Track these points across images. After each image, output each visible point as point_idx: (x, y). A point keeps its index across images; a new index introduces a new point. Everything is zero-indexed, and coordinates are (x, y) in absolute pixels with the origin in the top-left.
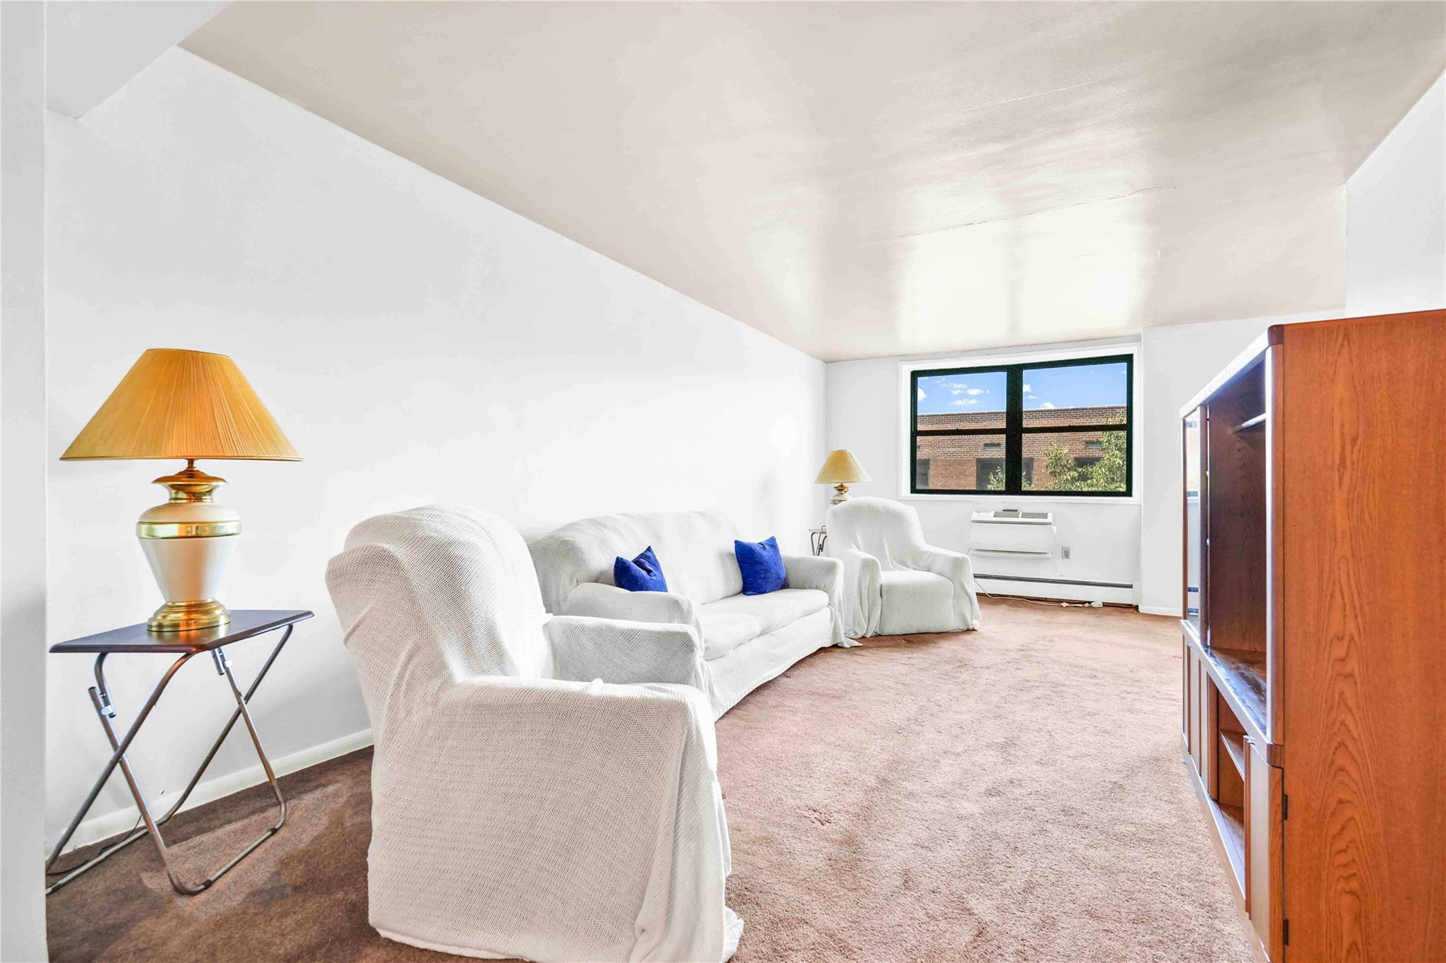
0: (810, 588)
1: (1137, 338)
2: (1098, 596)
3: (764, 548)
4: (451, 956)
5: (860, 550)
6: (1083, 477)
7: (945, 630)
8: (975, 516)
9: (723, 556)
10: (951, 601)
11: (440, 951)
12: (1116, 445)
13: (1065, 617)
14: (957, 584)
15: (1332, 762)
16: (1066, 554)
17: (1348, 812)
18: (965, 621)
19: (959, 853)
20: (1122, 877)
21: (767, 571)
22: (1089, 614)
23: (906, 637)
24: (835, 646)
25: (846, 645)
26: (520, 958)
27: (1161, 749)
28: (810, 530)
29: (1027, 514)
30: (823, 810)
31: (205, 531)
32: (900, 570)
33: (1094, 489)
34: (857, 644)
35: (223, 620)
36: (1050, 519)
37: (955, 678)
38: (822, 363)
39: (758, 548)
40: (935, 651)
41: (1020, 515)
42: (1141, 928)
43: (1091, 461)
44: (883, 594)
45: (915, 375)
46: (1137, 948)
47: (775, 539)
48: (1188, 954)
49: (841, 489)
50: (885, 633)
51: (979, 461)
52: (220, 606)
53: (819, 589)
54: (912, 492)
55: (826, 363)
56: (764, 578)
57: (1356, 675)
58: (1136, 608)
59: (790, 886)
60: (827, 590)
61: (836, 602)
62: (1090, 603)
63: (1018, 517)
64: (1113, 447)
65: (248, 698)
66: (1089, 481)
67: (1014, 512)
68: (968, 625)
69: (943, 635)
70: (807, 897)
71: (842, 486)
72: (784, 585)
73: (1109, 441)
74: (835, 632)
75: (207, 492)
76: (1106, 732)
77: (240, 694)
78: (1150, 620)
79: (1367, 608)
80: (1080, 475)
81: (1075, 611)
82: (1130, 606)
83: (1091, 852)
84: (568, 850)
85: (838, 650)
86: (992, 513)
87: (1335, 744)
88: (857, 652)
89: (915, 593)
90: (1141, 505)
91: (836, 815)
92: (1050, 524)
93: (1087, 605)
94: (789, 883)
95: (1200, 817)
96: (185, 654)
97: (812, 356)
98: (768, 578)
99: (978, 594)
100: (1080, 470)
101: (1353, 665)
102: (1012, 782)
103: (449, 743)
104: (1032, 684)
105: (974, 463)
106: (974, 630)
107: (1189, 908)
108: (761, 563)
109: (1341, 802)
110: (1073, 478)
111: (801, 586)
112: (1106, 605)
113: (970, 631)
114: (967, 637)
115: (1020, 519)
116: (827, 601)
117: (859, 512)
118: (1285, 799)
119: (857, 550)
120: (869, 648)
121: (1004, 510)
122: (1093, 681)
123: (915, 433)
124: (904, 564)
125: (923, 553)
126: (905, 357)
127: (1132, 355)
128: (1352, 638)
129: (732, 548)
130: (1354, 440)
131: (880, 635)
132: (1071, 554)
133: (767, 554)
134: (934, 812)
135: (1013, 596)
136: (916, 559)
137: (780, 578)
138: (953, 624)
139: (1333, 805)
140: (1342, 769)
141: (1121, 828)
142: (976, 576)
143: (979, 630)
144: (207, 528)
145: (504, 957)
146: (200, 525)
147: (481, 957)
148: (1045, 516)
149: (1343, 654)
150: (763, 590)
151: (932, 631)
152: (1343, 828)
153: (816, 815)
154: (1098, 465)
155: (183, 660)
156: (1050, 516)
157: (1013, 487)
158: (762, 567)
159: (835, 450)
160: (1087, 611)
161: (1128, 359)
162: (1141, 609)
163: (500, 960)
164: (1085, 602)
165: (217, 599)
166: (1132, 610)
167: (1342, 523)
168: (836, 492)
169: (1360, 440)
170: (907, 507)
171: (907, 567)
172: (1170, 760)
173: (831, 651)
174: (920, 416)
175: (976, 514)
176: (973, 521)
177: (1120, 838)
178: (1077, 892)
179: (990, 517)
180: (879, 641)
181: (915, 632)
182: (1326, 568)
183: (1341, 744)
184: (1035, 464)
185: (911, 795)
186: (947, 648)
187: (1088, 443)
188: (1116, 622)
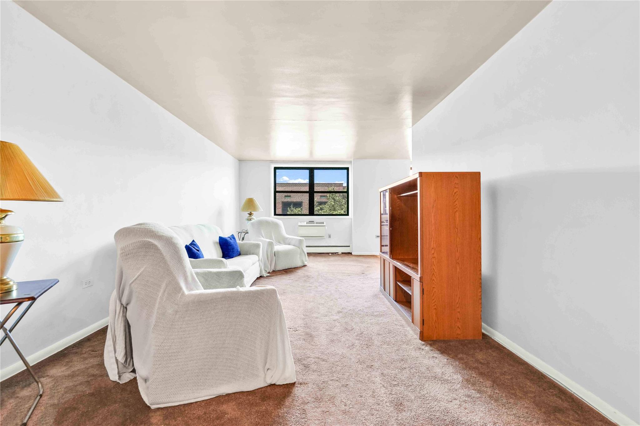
0: (250, 254)
1: (351, 162)
2: (340, 250)
3: (231, 239)
4: (192, 403)
5: (264, 238)
6: (321, 209)
7: (297, 267)
8: (300, 224)
9: (215, 243)
10: (299, 256)
11: (186, 403)
12: (332, 198)
13: (332, 258)
14: (301, 249)
15: (432, 279)
16: (330, 237)
17: (435, 290)
18: (303, 263)
19: (340, 329)
20: (382, 324)
21: (233, 249)
22: (338, 257)
23: (285, 270)
24: (261, 277)
25: (265, 276)
26: (221, 395)
27: (375, 292)
28: (237, 232)
29: (317, 223)
30: (293, 328)
31: (7, 239)
32: (279, 245)
33: (325, 213)
34: (269, 275)
35: (15, 288)
36: (325, 224)
37: (309, 282)
38: (238, 161)
39: (229, 239)
40: (297, 274)
41: (315, 223)
42: (391, 334)
43: (325, 203)
44: (276, 255)
45: (275, 169)
46: (392, 338)
47: (234, 235)
48: (402, 336)
49: (250, 214)
50: (277, 270)
51: (282, 202)
52: (11, 280)
53: (254, 254)
54: (274, 215)
55: (239, 161)
56: (232, 252)
57: (436, 257)
58: (351, 253)
59: (297, 350)
60: (257, 254)
61: (260, 259)
62: (338, 253)
63: (314, 224)
64: (331, 198)
65: (11, 331)
66: (323, 210)
67: (312, 222)
68: (304, 264)
69: (296, 268)
70: (305, 351)
71: (251, 213)
72: (240, 254)
73: (330, 196)
74: (261, 271)
75: (3, 217)
76: (360, 290)
77: (6, 329)
78: (357, 257)
79: (437, 241)
80: (320, 208)
81: (333, 256)
82: (349, 253)
83: (372, 321)
84: (238, 349)
85: (262, 278)
86: (305, 223)
87: (432, 274)
88: (270, 278)
89: (287, 254)
90: (352, 219)
91: (298, 328)
92: (325, 226)
93: (337, 254)
94: (296, 349)
95: (392, 307)
96: (17, 303)
97: (234, 158)
98: (234, 252)
99: (307, 253)
100: (320, 206)
101: (435, 255)
102: (343, 308)
103: (186, 319)
104: (333, 280)
105: (281, 203)
106: (306, 266)
107: (398, 327)
108: (231, 245)
109: (433, 288)
110: (318, 209)
111: (246, 254)
112: (342, 253)
113: (305, 266)
114: (304, 268)
115: (315, 225)
116: (258, 259)
117: (261, 223)
118: (423, 289)
119: (263, 239)
120: (273, 276)
121: (309, 222)
122: (349, 277)
123: (276, 192)
124: (280, 243)
125: (287, 238)
126: (272, 161)
127: (349, 168)
128: (435, 248)
129: (218, 240)
130: (435, 201)
131: (274, 271)
132: (331, 237)
133: (232, 241)
134: (326, 321)
135: (313, 253)
136: (285, 241)
137: (238, 251)
138: (299, 264)
139: (432, 289)
140: (433, 280)
141: (376, 314)
142: (307, 247)
143: (308, 265)
144: (8, 238)
145: (215, 396)
146: (3, 236)
147: (206, 399)
148: (323, 223)
149: (433, 252)
150: (232, 257)
151: (293, 267)
152: (434, 294)
153: (292, 329)
154: (326, 204)
155: (17, 307)
156: (325, 223)
157: (311, 213)
158: (231, 247)
159: (248, 198)
160: (337, 256)
161: (347, 169)
162: (353, 254)
163: (214, 398)
164: (336, 253)
165: (9, 277)
166: (350, 254)
167: (433, 222)
168: (248, 215)
169: (436, 201)
170: (279, 220)
171: (281, 243)
172: (379, 295)
173: (260, 279)
174: (277, 183)
175: (300, 223)
176: (299, 226)
177: (376, 316)
178: (373, 330)
179: (305, 224)
180: (275, 273)
181: (287, 268)
182: (430, 232)
183: (433, 274)
184: (303, 204)
185: (317, 318)
186: (300, 272)
187: (321, 196)
188: (346, 258)
